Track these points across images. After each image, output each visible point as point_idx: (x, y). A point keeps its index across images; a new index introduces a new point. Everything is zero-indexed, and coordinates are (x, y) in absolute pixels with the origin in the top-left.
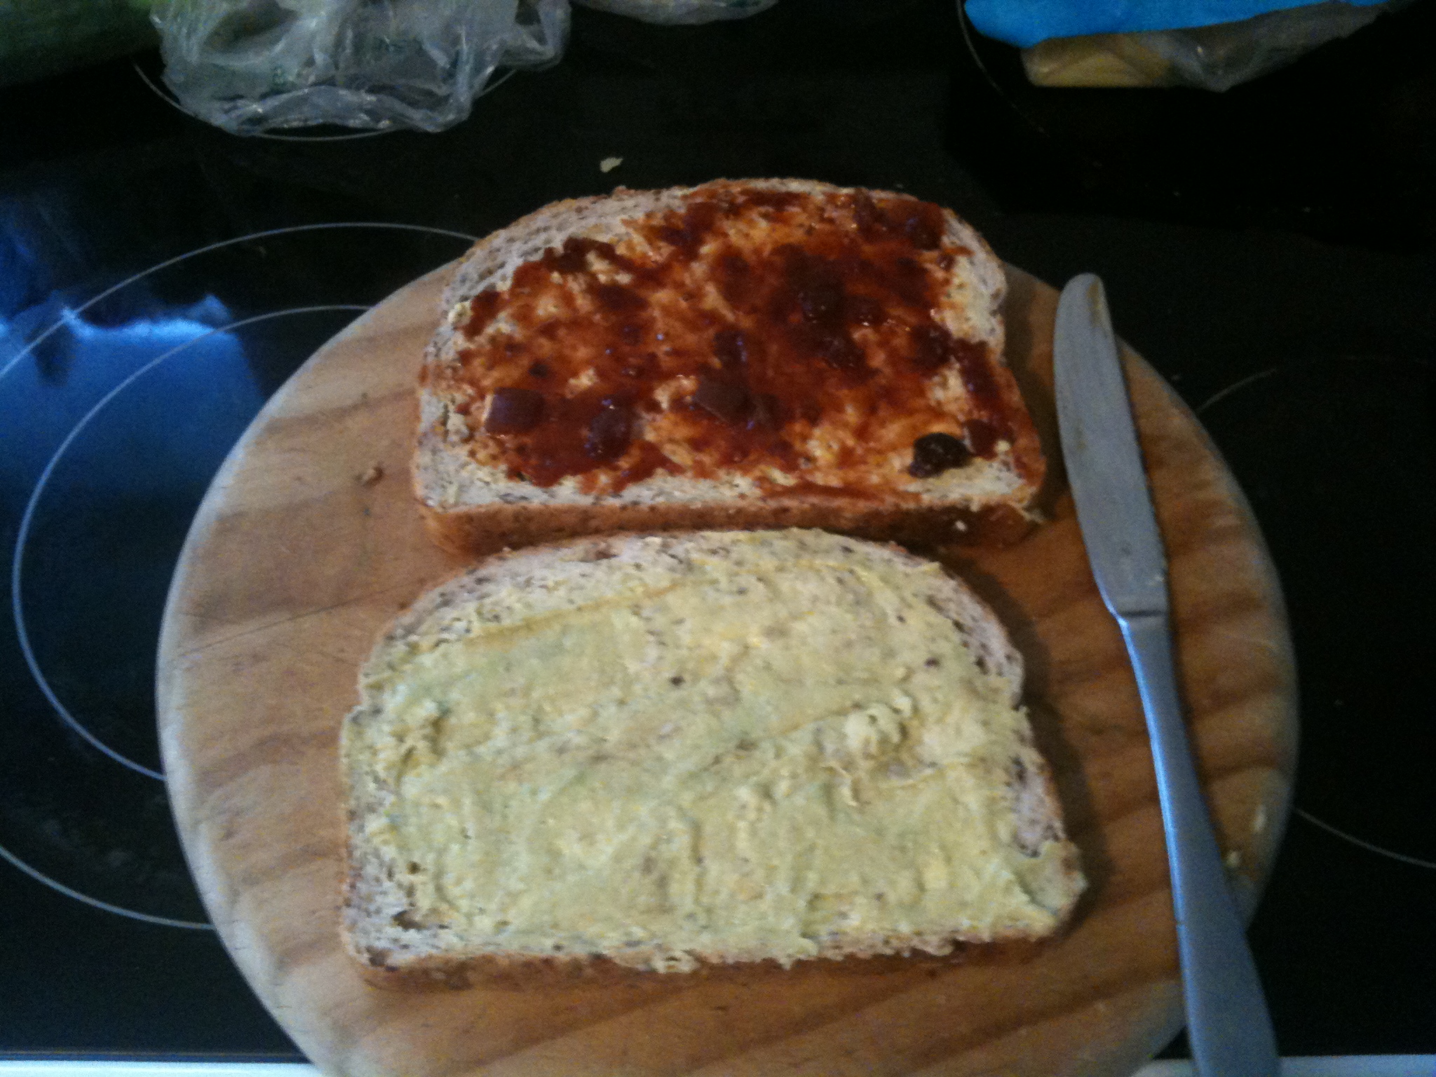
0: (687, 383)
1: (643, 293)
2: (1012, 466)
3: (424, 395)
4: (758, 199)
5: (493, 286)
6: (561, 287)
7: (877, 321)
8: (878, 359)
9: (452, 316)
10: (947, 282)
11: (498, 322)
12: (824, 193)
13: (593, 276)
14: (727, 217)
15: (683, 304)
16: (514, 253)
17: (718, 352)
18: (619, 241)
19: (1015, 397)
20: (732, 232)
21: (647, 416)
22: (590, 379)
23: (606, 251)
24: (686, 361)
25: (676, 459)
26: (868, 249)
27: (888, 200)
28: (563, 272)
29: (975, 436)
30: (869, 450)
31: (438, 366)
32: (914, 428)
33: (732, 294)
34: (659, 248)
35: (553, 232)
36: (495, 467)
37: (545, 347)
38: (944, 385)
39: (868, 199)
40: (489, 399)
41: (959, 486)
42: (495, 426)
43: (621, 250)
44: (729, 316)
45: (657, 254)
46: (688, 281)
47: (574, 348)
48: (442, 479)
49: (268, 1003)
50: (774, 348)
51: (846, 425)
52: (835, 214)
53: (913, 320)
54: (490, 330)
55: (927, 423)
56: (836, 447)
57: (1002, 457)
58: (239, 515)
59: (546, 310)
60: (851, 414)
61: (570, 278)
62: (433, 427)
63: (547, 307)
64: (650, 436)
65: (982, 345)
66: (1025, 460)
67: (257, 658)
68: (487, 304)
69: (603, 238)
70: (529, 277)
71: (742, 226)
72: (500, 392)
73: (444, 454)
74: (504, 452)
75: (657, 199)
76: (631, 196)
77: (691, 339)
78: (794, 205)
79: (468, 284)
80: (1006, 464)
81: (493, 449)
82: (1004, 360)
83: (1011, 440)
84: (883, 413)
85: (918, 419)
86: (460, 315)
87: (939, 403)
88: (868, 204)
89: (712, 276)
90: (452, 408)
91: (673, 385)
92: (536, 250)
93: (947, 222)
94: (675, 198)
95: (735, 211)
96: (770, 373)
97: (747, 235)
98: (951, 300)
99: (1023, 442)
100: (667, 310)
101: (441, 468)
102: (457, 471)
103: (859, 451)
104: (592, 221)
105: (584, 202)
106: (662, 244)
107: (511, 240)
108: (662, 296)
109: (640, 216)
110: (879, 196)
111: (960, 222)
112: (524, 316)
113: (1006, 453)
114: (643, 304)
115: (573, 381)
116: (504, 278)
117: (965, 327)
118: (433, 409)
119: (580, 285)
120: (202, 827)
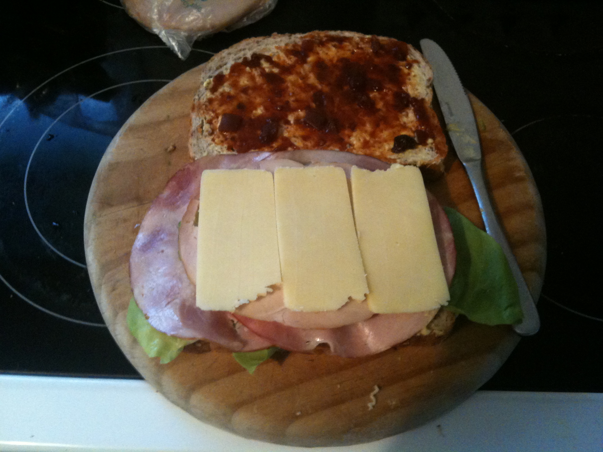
0: (301, 113)
1: (283, 76)
2: (434, 149)
3: (194, 116)
4: (332, 39)
5: (222, 72)
6: (249, 73)
7: (380, 90)
8: (380, 105)
9: (205, 84)
10: (409, 74)
11: (224, 87)
12: (359, 37)
13: (263, 69)
14: (319, 46)
15: (300, 81)
16: (231, 59)
17: (314, 101)
18: (274, 55)
19: (436, 121)
20: (321, 52)
21: (285, 126)
22: (262, 111)
23: (269, 59)
24: (302, 105)
25: (296, 144)
26: (376, 60)
27: (385, 41)
28: (251, 67)
29: (419, 137)
30: (375, 142)
31: (199, 104)
32: (394, 133)
33: (320, 77)
34: (290, 58)
35: (247, 51)
36: (223, 145)
37: (243, 98)
38: (407, 116)
39: (378, 40)
40: (220, 118)
41: (412, 156)
42: (222, 129)
43: (275, 59)
44: (319, 87)
45: (289, 61)
46: (302, 72)
47: (255, 98)
48: (201, 150)
49: (128, 357)
50: (337, 100)
51: (366, 132)
52: (363, 46)
53: (395, 89)
54: (221, 90)
55: (399, 131)
56: (362, 140)
57: (430, 145)
58: (118, 163)
59: (244, 82)
60: (369, 127)
61: (254, 70)
62: (197, 129)
63: (244, 81)
64: (286, 134)
65: (423, 100)
66: (439, 146)
67: (125, 220)
68: (219, 80)
69: (267, 54)
70: (237, 69)
71: (324, 49)
72: (225, 115)
73: (202, 140)
74: (226, 139)
75: (290, 38)
76: (279, 37)
77: (303, 96)
78: (346, 42)
79: (211, 72)
80: (431, 148)
81: (221, 138)
82: (431, 106)
83: (434, 138)
84: (382, 126)
85: (395, 130)
86: (209, 84)
87: (405, 123)
88: (378, 42)
89: (312, 71)
90: (204, 121)
91: (296, 113)
92: (240, 58)
93: (410, 50)
94: (297, 38)
95: (322, 44)
96: (336, 110)
97: (327, 54)
98: (410, 81)
99: (439, 139)
100: (294, 84)
101: (200, 145)
102: (207, 147)
103: (372, 142)
104: (263, 47)
105: (260, 39)
106: (292, 57)
107: (229, 54)
108: (291, 78)
109: (283, 45)
110: (382, 39)
111: (415, 50)
112: (234, 85)
113: (432, 144)
114: (283, 81)
115: (254, 112)
116: (226, 69)
117: (416, 92)
118: (197, 122)
119: (258, 72)
120: (103, 287)
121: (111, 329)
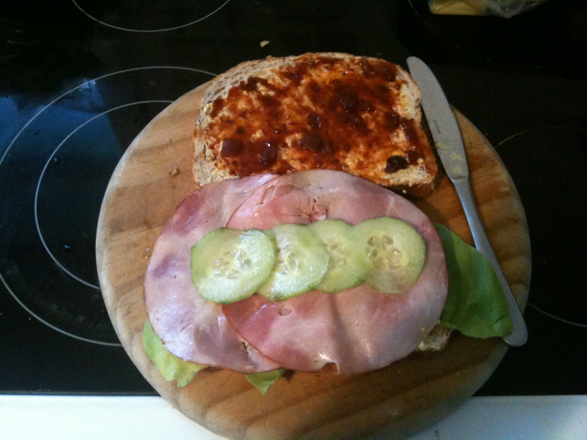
0: (298, 136)
1: (278, 99)
2: (424, 168)
3: (196, 141)
4: (324, 61)
5: (220, 97)
6: (246, 96)
7: (371, 111)
8: (372, 126)
9: (205, 109)
10: (398, 95)
11: (223, 111)
12: (349, 58)
13: (260, 92)
14: (312, 69)
15: (296, 104)
16: (228, 83)
17: (309, 123)
18: (269, 78)
19: (425, 141)
20: (313, 74)
21: (283, 149)
22: (260, 134)
23: (264, 82)
24: (298, 127)
25: (295, 166)
26: (367, 81)
27: (375, 61)
28: (248, 91)
29: (410, 157)
30: (369, 163)
31: (201, 130)
32: (386, 153)
33: (314, 99)
34: (286, 81)
35: (243, 75)
36: (225, 170)
37: (242, 121)
38: (398, 136)
39: (367, 61)
40: (221, 143)
41: (405, 176)
42: (224, 154)
43: (270, 82)
44: (314, 109)
45: (285, 83)
46: (297, 95)
47: (253, 121)
48: (205, 175)
49: (145, 376)
50: (331, 122)
51: (360, 153)
52: (354, 67)
53: (386, 110)
54: (220, 114)
55: (392, 151)
56: (356, 161)
57: (420, 165)
58: (125, 188)
59: (241, 106)
60: (362, 148)
61: (251, 93)
62: (200, 154)
63: (242, 105)
64: (284, 157)
65: (412, 120)
66: (429, 166)
67: (135, 245)
68: (219, 104)
69: (263, 77)
70: (234, 93)
71: (317, 72)
72: (225, 140)
73: (205, 165)
74: (228, 164)
75: (284, 61)
76: (274, 60)
77: (299, 118)
78: (338, 64)
79: (211, 96)
80: (422, 168)
81: (224, 163)
82: (420, 126)
83: (424, 158)
84: (374, 147)
85: (387, 150)
86: (209, 109)
87: (396, 143)
88: (367, 64)
89: (306, 93)
90: (207, 146)
91: (293, 136)
92: (237, 82)
93: (398, 70)
94: (291, 61)
95: (314, 66)
96: (330, 132)
97: (319, 76)
98: (400, 102)
99: (428, 159)
100: (289, 106)
101: (204, 171)
102: (211, 172)
103: (365, 163)
104: (258, 70)
105: (255, 62)
106: (286, 79)
107: (227, 78)
108: (287, 100)
109: (277, 68)
110: (372, 60)
111: (403, 70)
112: (233, 109)
113: (422, 163)
114: (279, 104)
115: (253, 135)
116: (225, 93)
117: (406, 113)
118: (200, 147)
119: (255, 96)
120: (118, 310)
121: (127, 349)
